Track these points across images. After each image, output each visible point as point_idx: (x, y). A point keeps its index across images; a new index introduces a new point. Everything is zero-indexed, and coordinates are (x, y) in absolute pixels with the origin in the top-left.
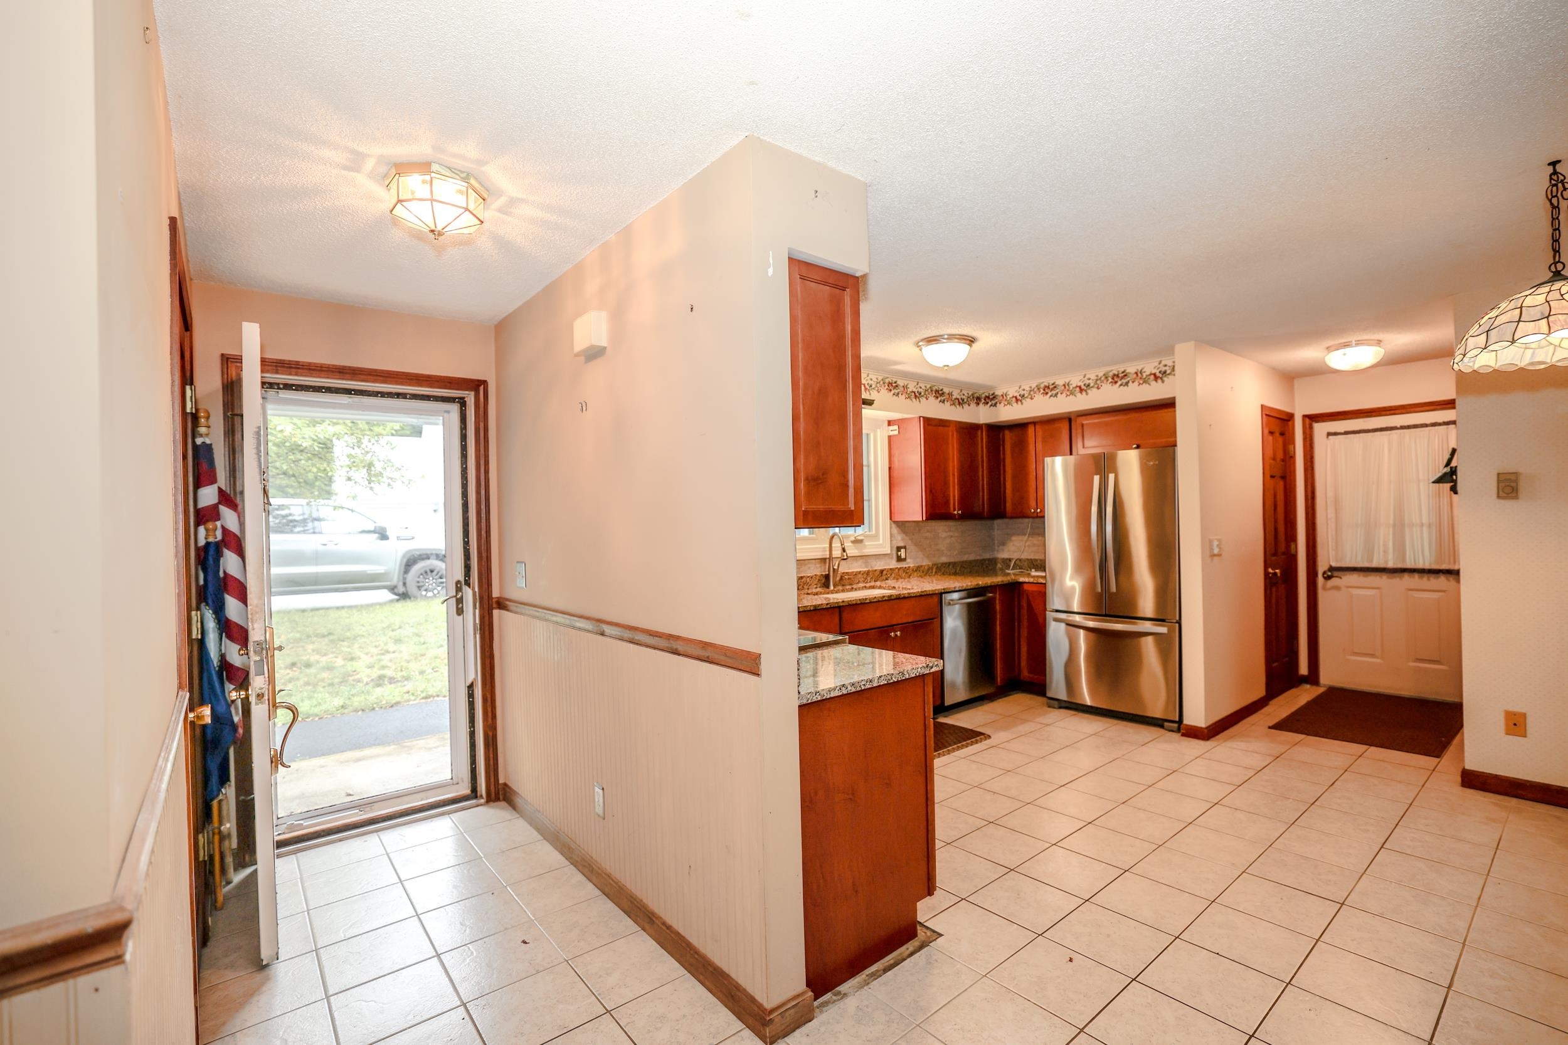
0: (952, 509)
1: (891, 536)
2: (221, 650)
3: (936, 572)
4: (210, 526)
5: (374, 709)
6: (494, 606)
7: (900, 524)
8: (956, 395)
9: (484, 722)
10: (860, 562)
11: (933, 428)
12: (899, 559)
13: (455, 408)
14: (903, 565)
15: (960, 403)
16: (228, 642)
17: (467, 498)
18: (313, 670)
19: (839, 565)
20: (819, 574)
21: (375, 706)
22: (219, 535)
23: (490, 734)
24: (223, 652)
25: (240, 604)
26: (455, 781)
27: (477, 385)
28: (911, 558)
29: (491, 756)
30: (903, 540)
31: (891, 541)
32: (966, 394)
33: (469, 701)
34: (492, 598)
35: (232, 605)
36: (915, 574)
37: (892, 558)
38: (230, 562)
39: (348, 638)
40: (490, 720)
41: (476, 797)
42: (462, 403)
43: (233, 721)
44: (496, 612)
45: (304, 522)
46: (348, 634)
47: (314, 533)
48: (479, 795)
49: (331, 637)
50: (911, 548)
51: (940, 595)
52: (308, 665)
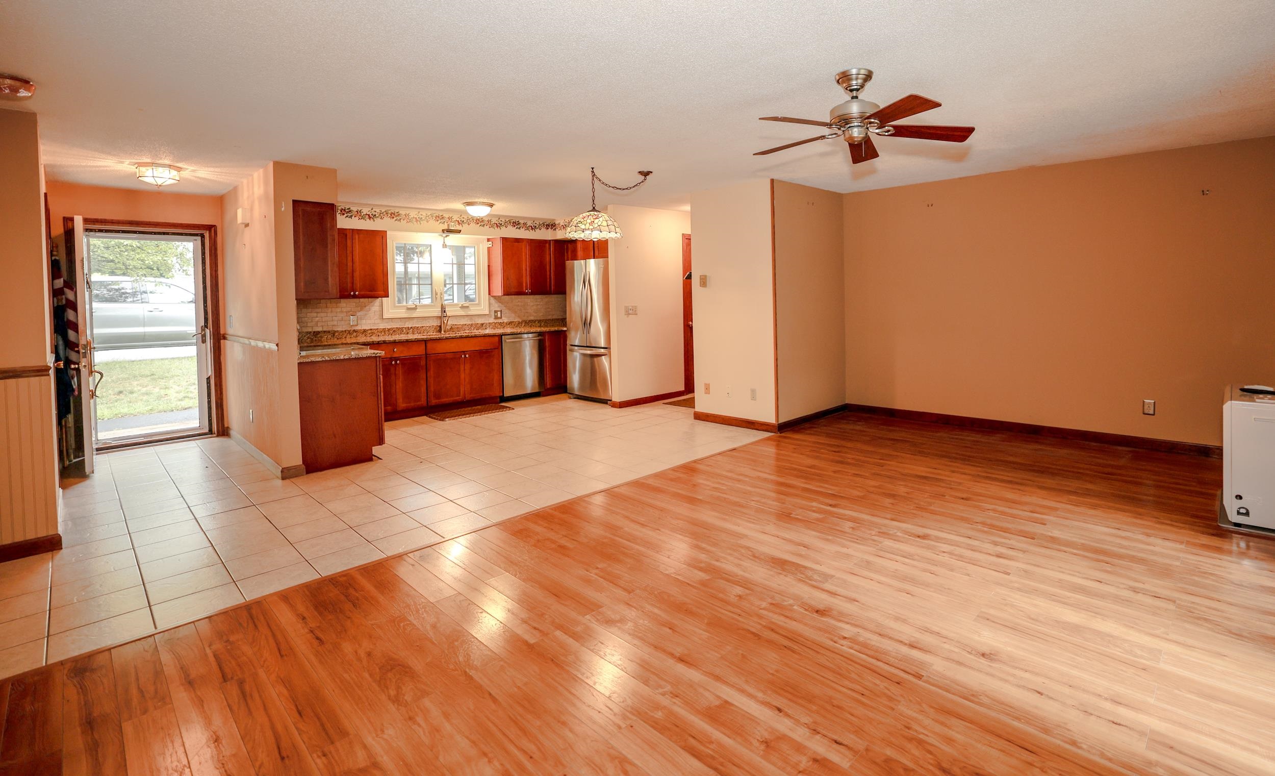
0: (524, 289)
1: (490, 304)
2: (66, 354)
3: (525, 325)
4: (59, 297)
5: (172, 411)
6: (222, 338)
7: (497, 297)
8: (529, 223)
9: (215, 396)
10: (466, 319)
11: (509, 244)
12: (496, 318)
13: (199, 238)
14: (500, 321)
15: (533, 228)
16: (69, 350)
17: (205, 284)
18: (135, 395)
19: (448, 320)
20: (435, 325)
21: (173, 409)
22: (64, 302)
23: (219, 402)
24: (67, 355)
25: (76, 334)
26: (201, 427)
27: (210, 228)
28: (505, 317)
29: (220, 413)
30: (499, 306)
31: (489, 307)
32: (538, 223)
33: (207, 386)
34: (220, 334)
35: (71, 334)
36: (508, 326)
37: (491, 317)
38: (70, 314)
39: (167, 377)
40: (219, 395)
41: (212, 434)
42: (203, 236)
43: (73, 388)
44: (222, 341)
45: (134, 294)
46: (167, 375)
47: (142, 302)
48: (213, 432)
49: (152, 377)
50: (505, 311)
51: (500, 336)
52: (132, 392)
